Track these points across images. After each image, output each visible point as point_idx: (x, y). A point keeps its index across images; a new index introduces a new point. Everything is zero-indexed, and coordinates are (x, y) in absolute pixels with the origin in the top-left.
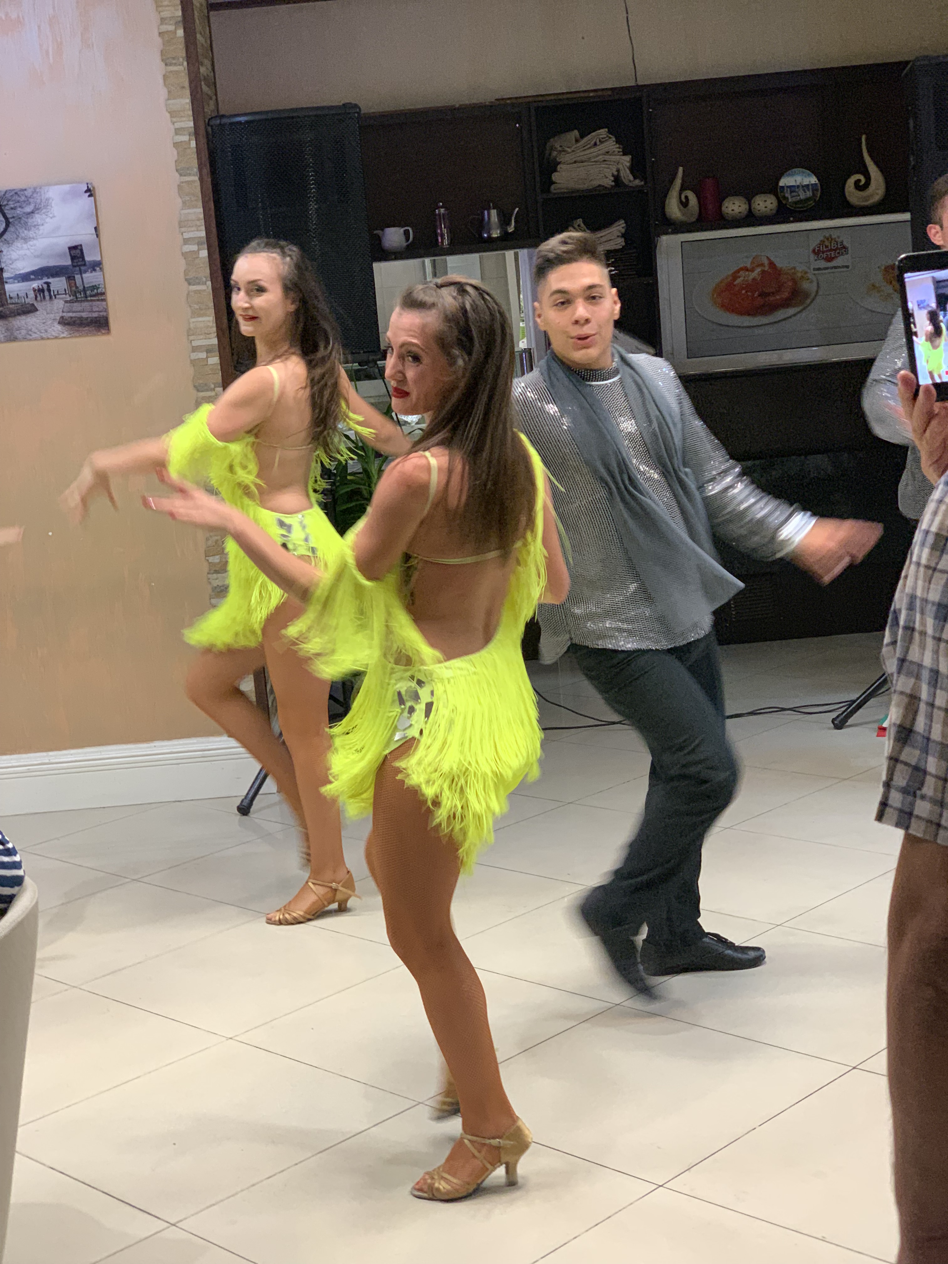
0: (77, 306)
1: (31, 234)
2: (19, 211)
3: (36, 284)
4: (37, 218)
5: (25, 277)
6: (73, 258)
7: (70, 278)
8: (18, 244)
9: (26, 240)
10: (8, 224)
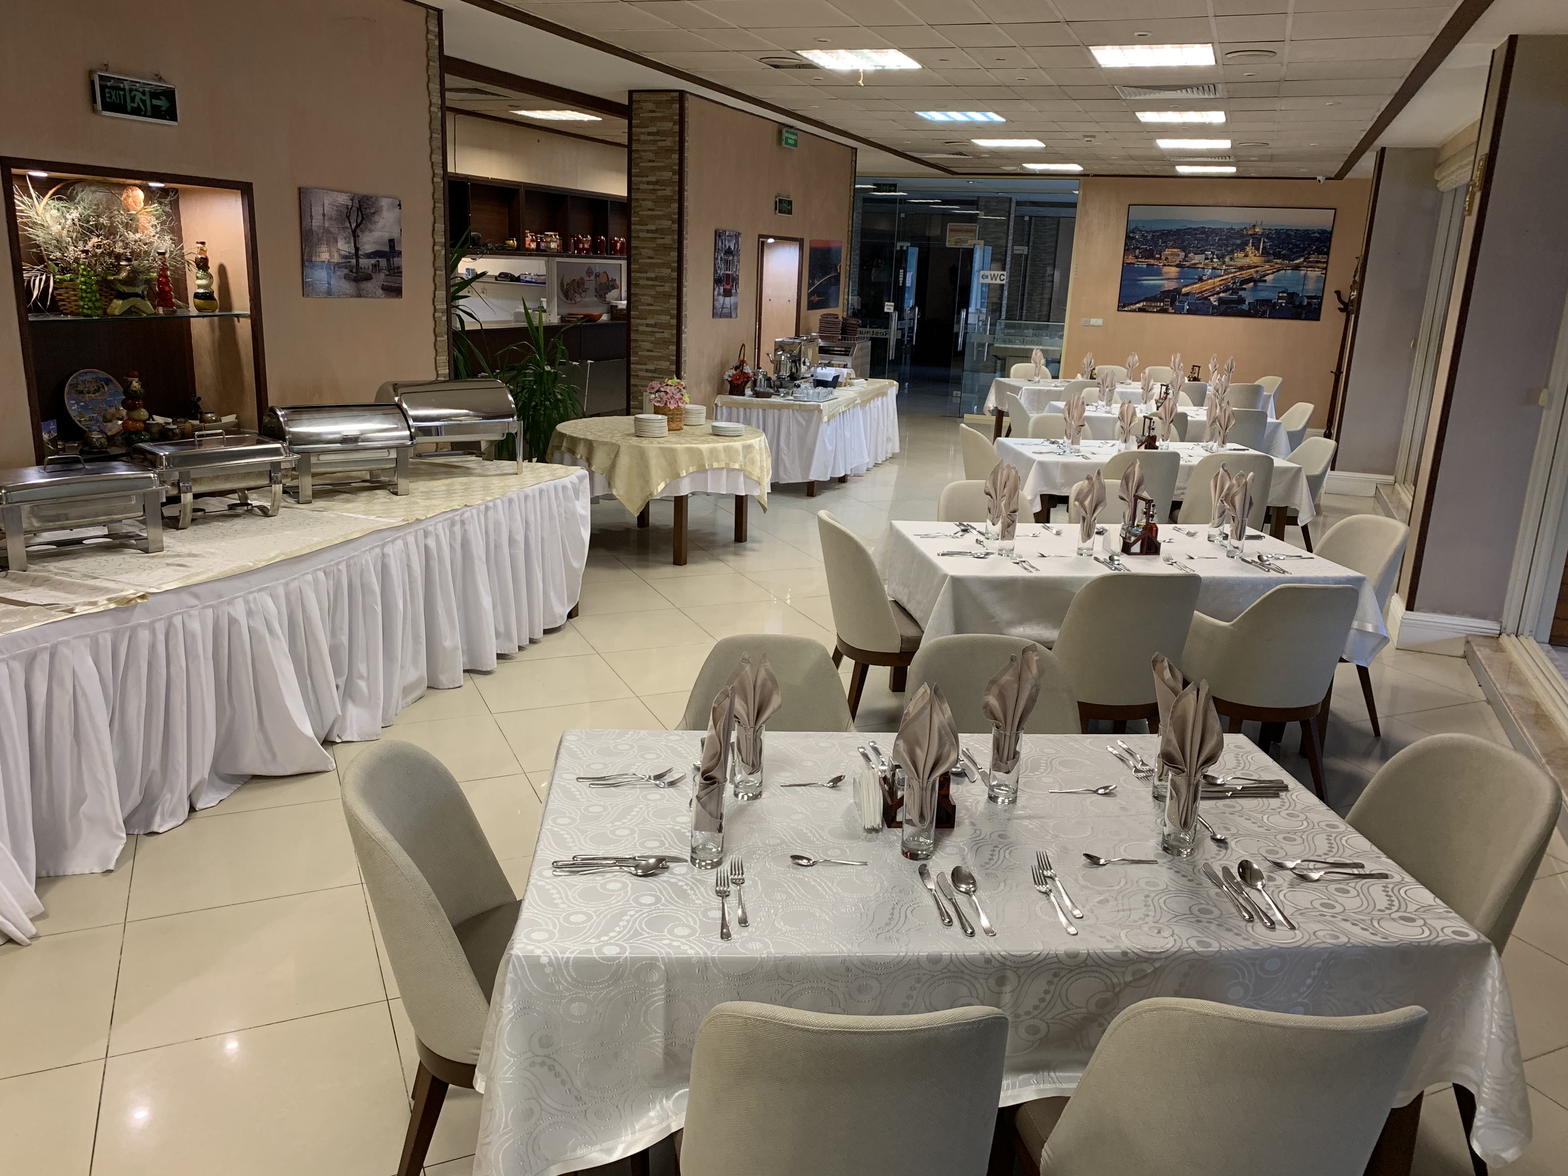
0: (390, 279)
1: (373, 227)
2: (368, 211)
3: (373, 261)
4: (376, 218)
5: (369, 256)
6: (390, 247)
7: (388, 260)
8: (367, 233)
9: (371, 231)
10: (363, 219)
